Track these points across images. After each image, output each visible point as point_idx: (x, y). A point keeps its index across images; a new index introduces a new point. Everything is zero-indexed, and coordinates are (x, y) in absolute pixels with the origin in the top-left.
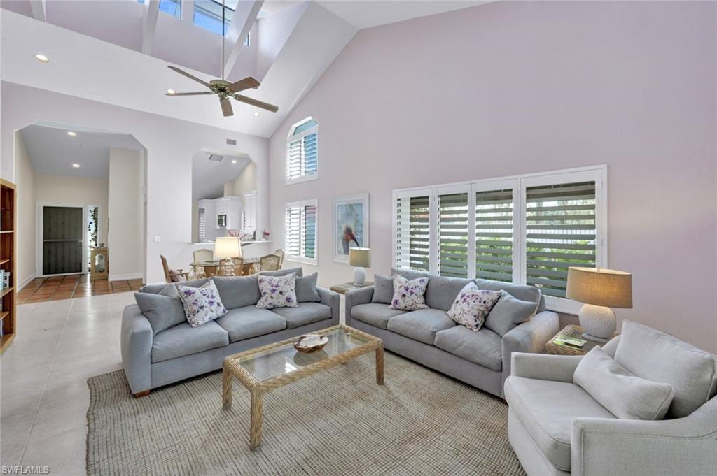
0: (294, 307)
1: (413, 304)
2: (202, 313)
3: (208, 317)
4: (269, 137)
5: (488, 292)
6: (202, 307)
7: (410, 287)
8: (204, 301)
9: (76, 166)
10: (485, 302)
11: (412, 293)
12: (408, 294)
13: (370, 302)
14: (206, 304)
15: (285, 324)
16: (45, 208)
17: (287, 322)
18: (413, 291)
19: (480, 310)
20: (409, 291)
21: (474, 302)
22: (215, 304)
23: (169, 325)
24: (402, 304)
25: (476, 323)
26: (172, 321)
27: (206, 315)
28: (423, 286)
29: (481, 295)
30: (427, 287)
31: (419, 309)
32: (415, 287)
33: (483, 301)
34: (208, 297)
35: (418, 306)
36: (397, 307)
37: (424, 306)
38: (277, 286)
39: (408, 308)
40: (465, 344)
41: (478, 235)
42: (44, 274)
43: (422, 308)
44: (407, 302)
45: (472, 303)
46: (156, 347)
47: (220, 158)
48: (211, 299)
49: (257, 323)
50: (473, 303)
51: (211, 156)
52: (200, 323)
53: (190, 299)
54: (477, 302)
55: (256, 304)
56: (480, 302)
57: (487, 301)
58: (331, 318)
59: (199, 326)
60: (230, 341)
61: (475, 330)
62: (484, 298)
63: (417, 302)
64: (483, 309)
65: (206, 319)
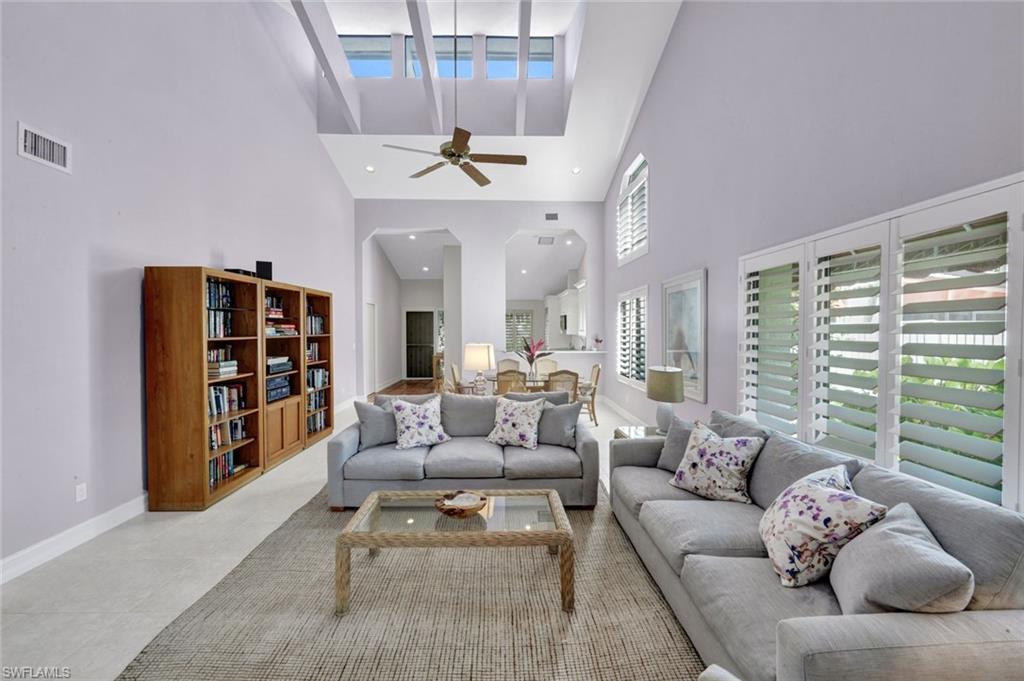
0: (530, 449)
1: (709, 486)
2: (407, 434)
3: (415, 441)
4: (603, 200)
5: (845, 499)
6: (408, 428)
7: (709, 452)
8: (412, 421)
9: (426, 269)
10: (827, 521)
11: (710, 464)
12: (702, 465)
13: (654, 465)
14: (413, 425)
15: (500, 469)
16: (408, 313)
17: (504, 469)
18: (714, 460)
19: (812, 539)
20: (705, 459)
21: (801, 513)
22: (426, 427)
23: (379, 442)
24: (690, 482)
25: (790, 567)
26: (382, 438)
27: (412, 438)
28: (744, 454)
29: (822, 503)
30: (756, 459)
31: (722, 499)
32: (721, 453)
33: (823, 517)
34: (418, 417)
35: (721, 493)
36: (682, 484)
37: (737, 496)
38: (511, 415)
39: (702, 492)
40: (720, 602)
41: (909, 349)
42: (408, 376)
43: (730, 500)
44: (699, 479)
45: (794, 515)
46: (349, 463)
47: (551, 241)
48: (421, 420)
49: (461, 461)
50: (797, 516)
51: (540, 239)
52: (404, 446)
53: (399, 416)
54: (807, 517)
55: (487, 436)
56: (815, 518)
57: (835, 521)
58: (581, 477)
59: (403, 449)
60: (425, 475)
61: (785, 582)
62: (829, 510)
63: (719, 483)
64: (822, 539)
65: (413, 443)
